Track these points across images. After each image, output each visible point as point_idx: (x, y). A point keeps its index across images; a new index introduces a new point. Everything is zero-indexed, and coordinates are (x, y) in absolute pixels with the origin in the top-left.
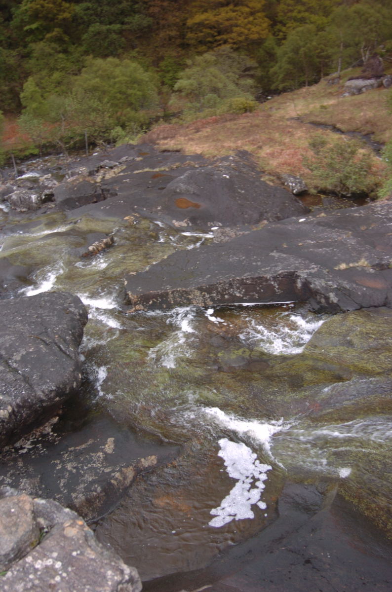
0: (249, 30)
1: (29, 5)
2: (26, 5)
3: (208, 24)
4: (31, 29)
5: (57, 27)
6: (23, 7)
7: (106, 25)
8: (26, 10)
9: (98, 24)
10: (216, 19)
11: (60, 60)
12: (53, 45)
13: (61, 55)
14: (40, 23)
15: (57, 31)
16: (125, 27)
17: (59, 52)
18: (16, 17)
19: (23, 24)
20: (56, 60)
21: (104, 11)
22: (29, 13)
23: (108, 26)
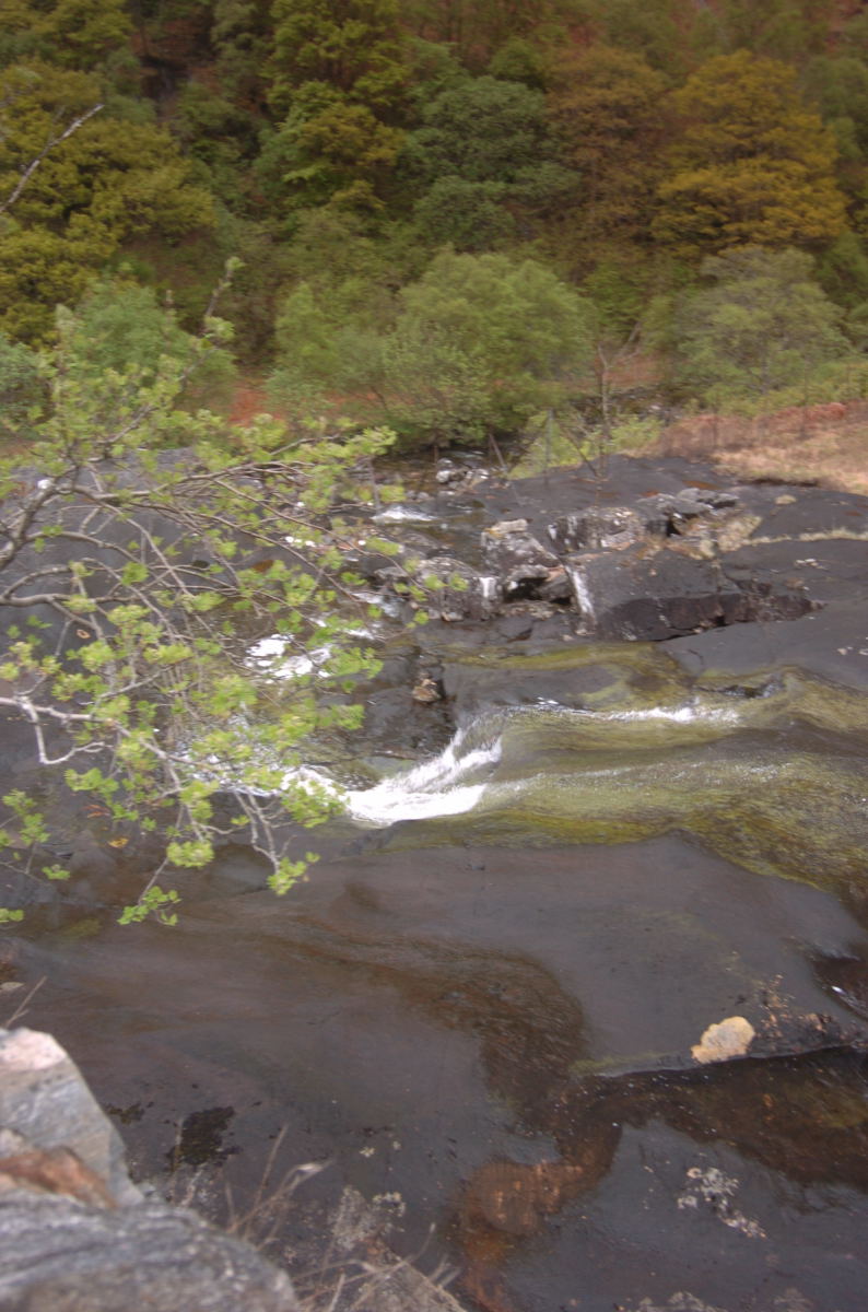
0: (803, 214)
1: (302, 125)
2: (293, 126)
3: (708, 194)
4: (301, 179)
5: (360, 179)
6: (287, 129)
7: (472, 181)
8: (295, 137)
9: (454, 177)
10: (728, 184)
11: (360, 253)
12: (350, 217)
13: (364, 242)
14: (323, 167)
15: (361, 188)
16: (514, 189)
17: (361, 234)
18: (268, 150)
19: (283, 167)
20: (351, 252)
21: (470, 150)
22: (301, 142)
23: (477, 185)
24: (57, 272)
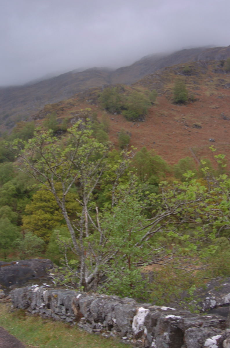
1: (107, 193)
2: (105, 193)
6: (104, 194)
8: (105, 196)
18: (100, 198)
19: (103, 202)
22: (106, 197)
24: (50, 222)
